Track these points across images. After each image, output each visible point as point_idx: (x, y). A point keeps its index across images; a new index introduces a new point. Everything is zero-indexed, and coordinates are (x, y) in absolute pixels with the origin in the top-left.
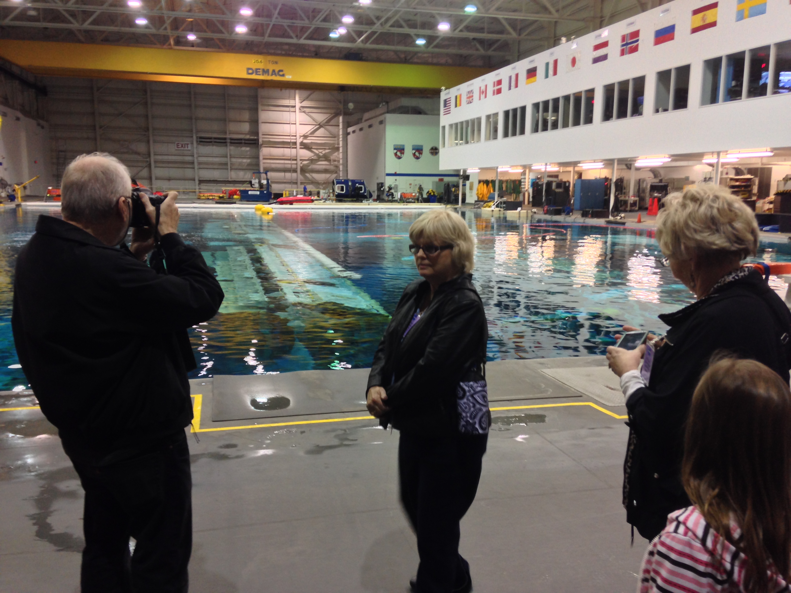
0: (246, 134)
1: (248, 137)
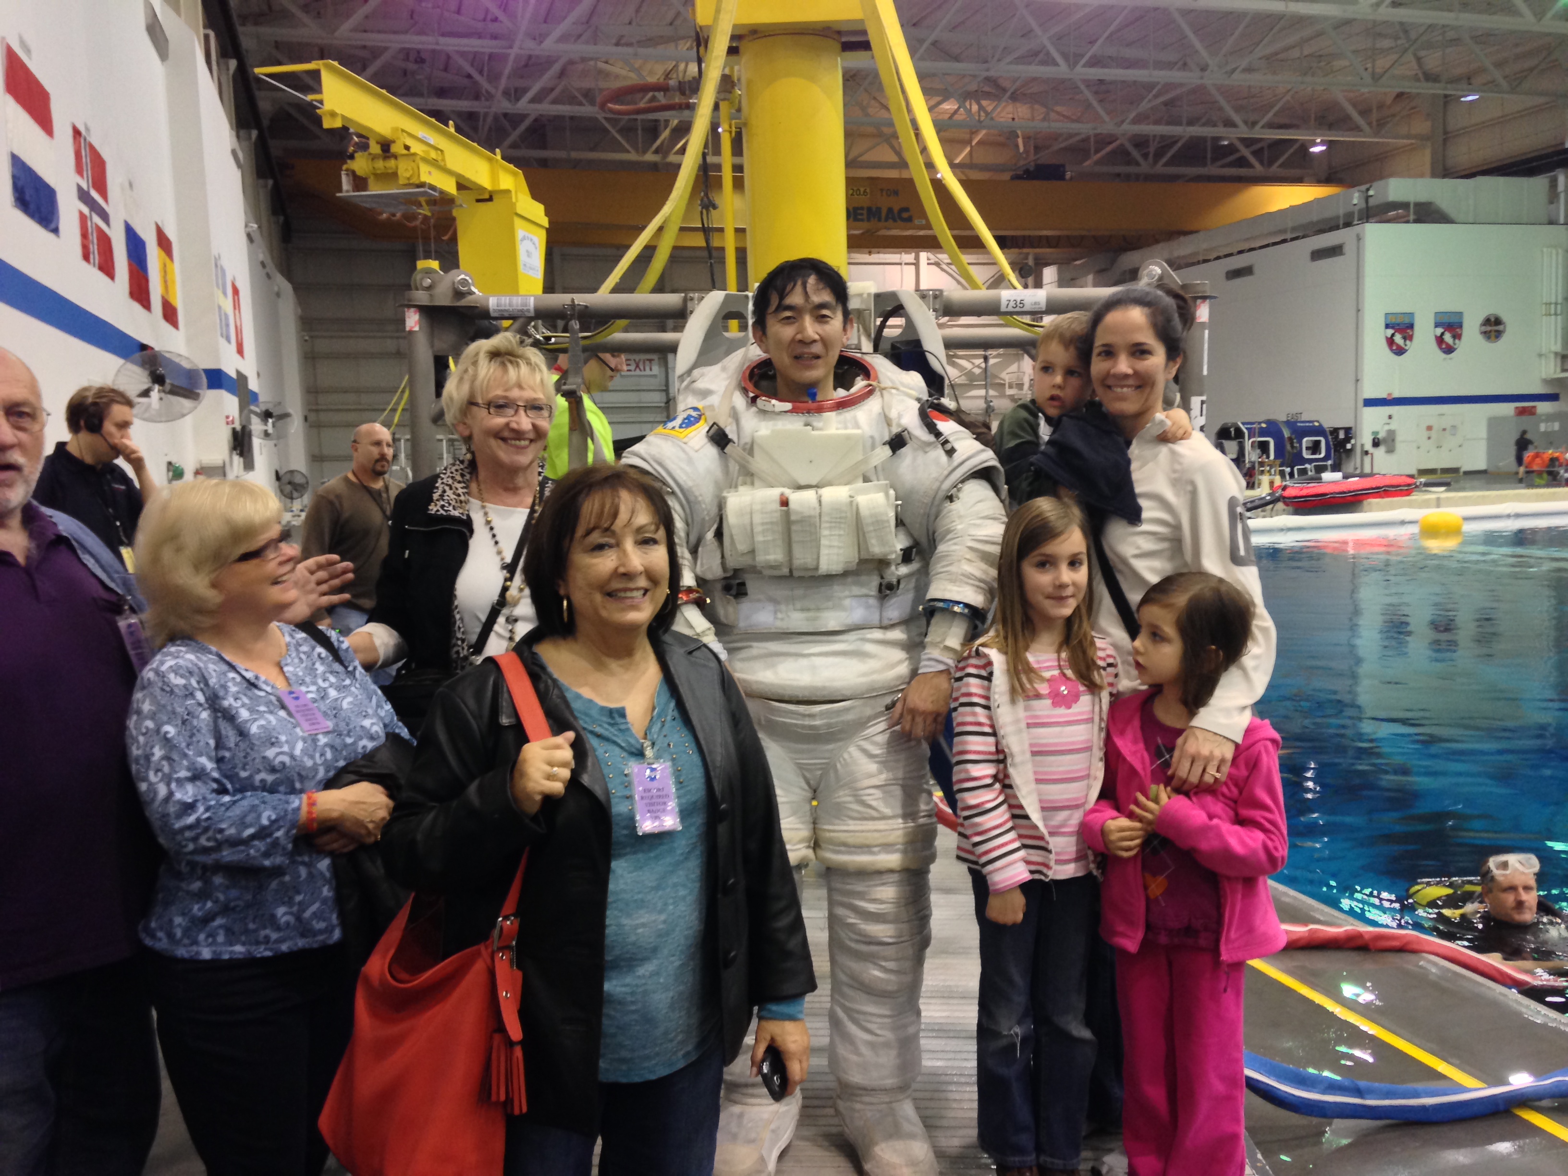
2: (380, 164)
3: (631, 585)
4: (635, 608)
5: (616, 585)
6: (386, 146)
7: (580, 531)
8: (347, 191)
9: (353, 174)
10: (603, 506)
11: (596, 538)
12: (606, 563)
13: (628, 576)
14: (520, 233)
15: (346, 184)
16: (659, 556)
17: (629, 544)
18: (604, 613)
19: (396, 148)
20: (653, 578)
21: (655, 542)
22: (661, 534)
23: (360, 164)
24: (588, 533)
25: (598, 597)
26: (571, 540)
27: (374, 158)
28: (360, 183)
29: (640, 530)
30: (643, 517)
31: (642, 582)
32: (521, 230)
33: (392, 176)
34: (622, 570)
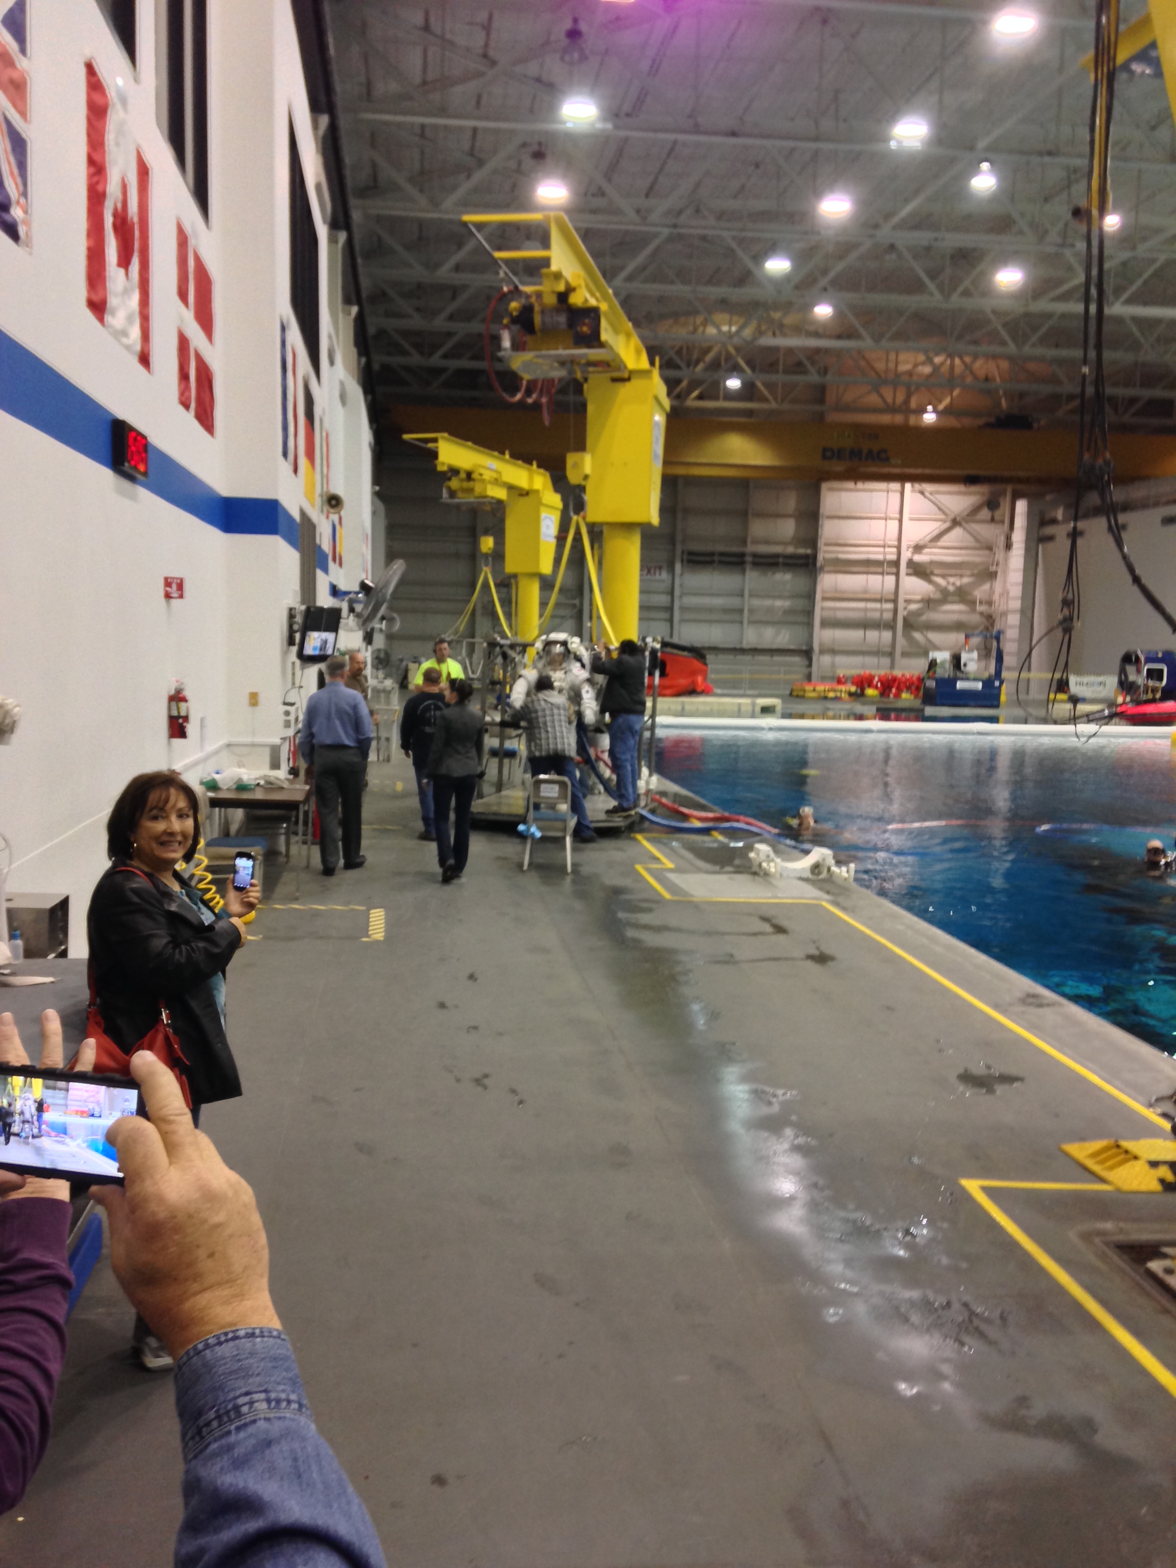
0: (785, 544)
1: (790, 550)
2: (466, 485)
3: (172, 839)
4: (174, 851)
5: (165, 838)
6: (469, 475)
7: (147, 809)
8: (446, 498)
9: (449, 489)
10: (161, 796)
11: (154, 812)
12: (160, 826)
13: (172, 834)
14: (543, 515)
15: (445, 494)
16: (190, 823)
17: (173, 818)
18: (156, 853)
19: (474, 476)
20: (184, 835)
21: (188, 816)
22: (191, 813)
23: (454, 484)
24: (151, 810)
25: (154, 845)
26: (142, 813)
27: (462, 480)
28: (452, 494)
29: (180, 810)
30: (182, 803)
31: (179, 838)
32: (544, 514)
33: (471, 490)
34: (169, 831)
